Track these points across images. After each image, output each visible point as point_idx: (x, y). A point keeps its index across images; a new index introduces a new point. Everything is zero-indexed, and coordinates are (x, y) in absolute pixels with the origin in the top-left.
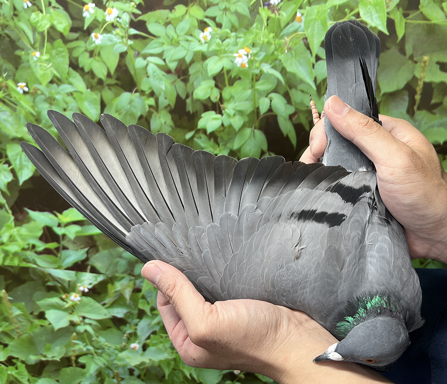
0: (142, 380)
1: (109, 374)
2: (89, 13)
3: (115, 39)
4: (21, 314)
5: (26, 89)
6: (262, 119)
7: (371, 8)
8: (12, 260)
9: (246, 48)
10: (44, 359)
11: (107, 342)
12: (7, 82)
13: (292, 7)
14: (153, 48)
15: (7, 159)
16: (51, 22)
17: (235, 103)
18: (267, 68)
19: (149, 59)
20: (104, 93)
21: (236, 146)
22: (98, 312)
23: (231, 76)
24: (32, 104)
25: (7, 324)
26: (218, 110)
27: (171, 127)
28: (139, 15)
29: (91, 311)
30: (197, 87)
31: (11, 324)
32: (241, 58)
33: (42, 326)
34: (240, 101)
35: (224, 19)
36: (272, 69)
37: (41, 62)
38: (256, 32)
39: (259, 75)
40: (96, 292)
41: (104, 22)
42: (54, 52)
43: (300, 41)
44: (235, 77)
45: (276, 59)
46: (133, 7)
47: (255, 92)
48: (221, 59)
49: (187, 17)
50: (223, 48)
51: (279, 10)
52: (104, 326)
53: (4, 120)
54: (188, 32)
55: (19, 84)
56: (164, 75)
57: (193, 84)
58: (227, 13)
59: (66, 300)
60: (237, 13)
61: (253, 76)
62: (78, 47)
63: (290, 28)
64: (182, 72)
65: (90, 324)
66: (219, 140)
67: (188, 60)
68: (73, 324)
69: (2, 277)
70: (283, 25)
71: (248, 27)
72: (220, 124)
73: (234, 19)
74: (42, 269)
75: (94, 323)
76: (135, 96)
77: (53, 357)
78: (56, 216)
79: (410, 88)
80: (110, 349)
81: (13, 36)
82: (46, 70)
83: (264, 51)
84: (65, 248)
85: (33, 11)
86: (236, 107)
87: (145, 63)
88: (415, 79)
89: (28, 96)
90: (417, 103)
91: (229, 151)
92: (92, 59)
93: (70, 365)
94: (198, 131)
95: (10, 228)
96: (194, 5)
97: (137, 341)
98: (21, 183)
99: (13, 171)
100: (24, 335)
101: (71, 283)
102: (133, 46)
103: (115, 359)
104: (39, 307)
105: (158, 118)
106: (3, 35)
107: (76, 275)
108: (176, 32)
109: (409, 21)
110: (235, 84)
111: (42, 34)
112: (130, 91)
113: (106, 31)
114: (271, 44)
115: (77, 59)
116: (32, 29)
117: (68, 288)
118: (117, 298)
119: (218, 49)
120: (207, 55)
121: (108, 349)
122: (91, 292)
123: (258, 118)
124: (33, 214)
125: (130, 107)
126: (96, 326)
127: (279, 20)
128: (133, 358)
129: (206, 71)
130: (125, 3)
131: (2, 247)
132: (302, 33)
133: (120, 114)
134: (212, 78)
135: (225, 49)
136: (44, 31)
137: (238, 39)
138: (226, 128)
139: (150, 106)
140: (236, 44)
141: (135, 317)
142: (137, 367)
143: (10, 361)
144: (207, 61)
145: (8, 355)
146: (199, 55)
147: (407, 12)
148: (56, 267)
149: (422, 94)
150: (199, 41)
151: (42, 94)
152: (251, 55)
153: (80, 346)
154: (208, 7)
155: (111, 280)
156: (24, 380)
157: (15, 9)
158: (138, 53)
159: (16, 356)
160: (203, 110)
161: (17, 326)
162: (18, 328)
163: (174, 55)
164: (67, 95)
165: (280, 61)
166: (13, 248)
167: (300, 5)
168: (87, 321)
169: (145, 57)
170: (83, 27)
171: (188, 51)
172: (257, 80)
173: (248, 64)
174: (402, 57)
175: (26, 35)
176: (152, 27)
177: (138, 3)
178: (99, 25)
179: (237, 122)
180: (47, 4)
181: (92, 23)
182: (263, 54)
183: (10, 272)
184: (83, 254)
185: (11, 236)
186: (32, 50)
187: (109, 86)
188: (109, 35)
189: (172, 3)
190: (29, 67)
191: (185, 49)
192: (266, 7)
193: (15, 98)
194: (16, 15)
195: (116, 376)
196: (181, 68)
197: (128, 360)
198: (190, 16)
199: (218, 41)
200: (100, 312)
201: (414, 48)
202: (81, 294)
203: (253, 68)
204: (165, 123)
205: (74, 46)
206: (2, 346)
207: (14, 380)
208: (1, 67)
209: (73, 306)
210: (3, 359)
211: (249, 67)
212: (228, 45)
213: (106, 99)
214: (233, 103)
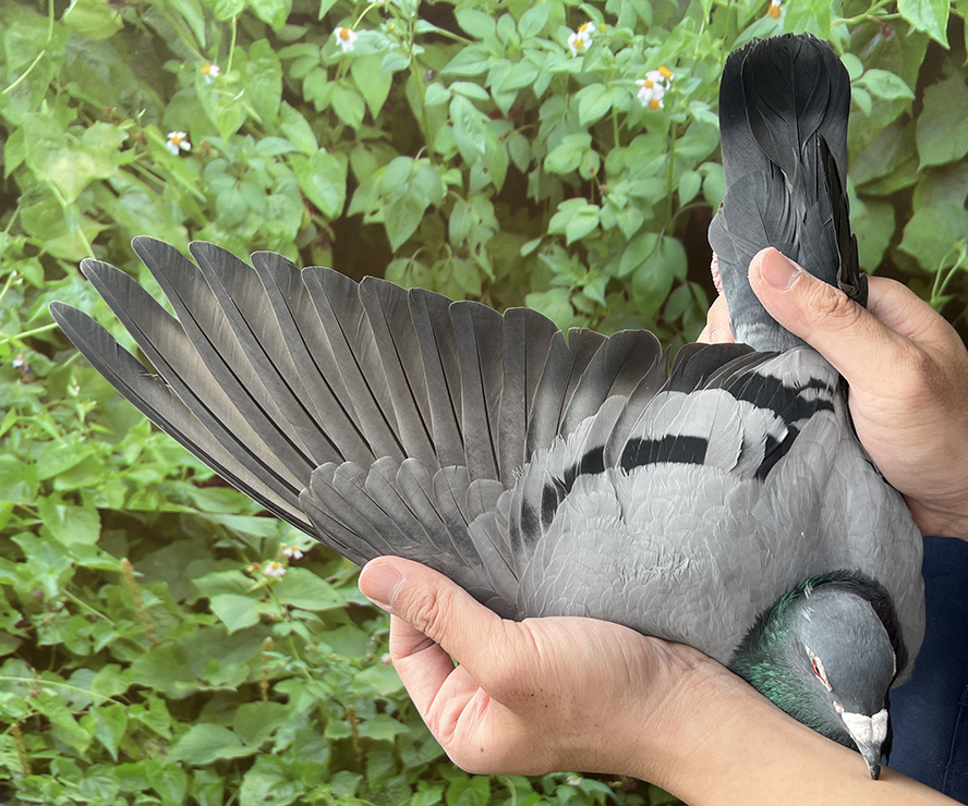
0: (402, 721)
1: (334, 715)
3: (387, 42)
4: (160, 605)
5: (186, 146)
6: (681, 216)
8: (143, 499)
9: (663, 69)
10: (203, 688)
11: (334, 652)
12: (145, 130)
14: (466, 62)
16: (247, 1)
17: (629, 182)
18: (701, 111)
19: (456, 86)
20: (354, 158)
21: (622, 271)
22: (321, 595)
23: (626, 125)
24: (197, 178)
25: (130, 624)
26: (593, 196)
27: (493, 229)
29: (307, 595)
30: (553, 148)
31: (138, 624)
32: (650, 90)
33: (201, 626)
34: (640, 178)
35: (622, 7)
36: (711, 114)
37: (221, 87)
38: (686, 36)
39: (684, 126)
40: (315, 560)
41: (364, 4)
42: (250, 67)
44: (634, 128)
47: (672, 162)
48: (608, 90)
50: (615, 66)
52: (330, 622)
53: (136, 211)
54: (543, 30)
55: (171, 135)
56: (484, 122)
57: (545, 141)
59: (253, 574)
61: (671, 127)
62: (303, 56)
63: (756, 30)
64: (525, 115)
65: (303, 620)
66: (590, 257)
67: (539, 90)
68: (266, 621)
69: (122, 533)
70: (741, 22)
71: (670, 25)
72: (596, 223)
73: (643, 7)
74: (207, 516)
75: (312, 617)
76: (421, 166)
77: (222, 684)
80: (341, 666)
81: (160, 31)
82: (230, 106)
83: (699, 77)
86: (631, 189)
87: (446, 94)
89: (189, 162)
91: (607, 279)
92: (332, 84)
93: (256, 698)
94: (548, 239)
95: (141, 434)
100: (165, 645)
101: (266, 542)
102: (424, 59)
103: (348, 684)
104: (196, 590)
105: (465, 211)
106: (140, 26)
107: (278, 527)
108: (517, 30)
110: (632, 144)
111: (225, 26)
112: (411, 153)
113: (368, 24)
114: (716, 61)
115: (300, 83)
116: (204, 15)
117: (262, 551)
119: (604, 68)
120: (581, 80)
121: (337, 666)
122: (307, 558)
123: (673, 212)
125: (410, 186)
126: (314, 622)
127: (735, 12)
128: (385, 680)
129: (576, 114)
131: (124, 473)
133: (386, 202)
134: (586, 129)
136: (231, 20)
137: (649, 50)
138: (607, 232)
139: (451, 187)
140: (643, 60)
142: (393, 697)
143: (134, 695)
144: (579, 95)
145: (131, 683)
146: (564, 81)
148: (237, 510)
150: (566, 51)
151: (222, 156)
152: (671, 82)
153: (279, 662)
156: (161, 728)
158: (434, 73)
159: (147, 685)
160: (562, 196)
161: (151, 627)
162: (152, 631)
163: (509, 79)
164: (275, 160)
166: (147, 475)
168: (295, 614)
169: (447, 82)
170: (317, 13)
171: (540, 71)
172: (680, 136)
173: (664, 103)
175: (190, 28)
176: (465, 19)
178: (351, 10)
179: (630, 221)
181: (335, 6)
182: (696, 82)
183: (139, 523)
185: (143, 452)
186: (203, 60)
187: (368, 142)
188: (372, 33)
190: (195, 98)
191: (535, 67)
193: (161, 164)
195: (349, 715)
196: (522, 108)
197: (374, 685)
199: (607, 52)
200: (323, 596)
202: (286, 562)
203: (674, 110)
204: (481, 221)
205: (296, 55)
206: (117, 667)
207: (142, 730)
208: (132, 96)
209: (268, 587)
210: (119, 690)
211: (665, 109)
212: (626, 62)
213: (358, 173)
214: (626, 181)
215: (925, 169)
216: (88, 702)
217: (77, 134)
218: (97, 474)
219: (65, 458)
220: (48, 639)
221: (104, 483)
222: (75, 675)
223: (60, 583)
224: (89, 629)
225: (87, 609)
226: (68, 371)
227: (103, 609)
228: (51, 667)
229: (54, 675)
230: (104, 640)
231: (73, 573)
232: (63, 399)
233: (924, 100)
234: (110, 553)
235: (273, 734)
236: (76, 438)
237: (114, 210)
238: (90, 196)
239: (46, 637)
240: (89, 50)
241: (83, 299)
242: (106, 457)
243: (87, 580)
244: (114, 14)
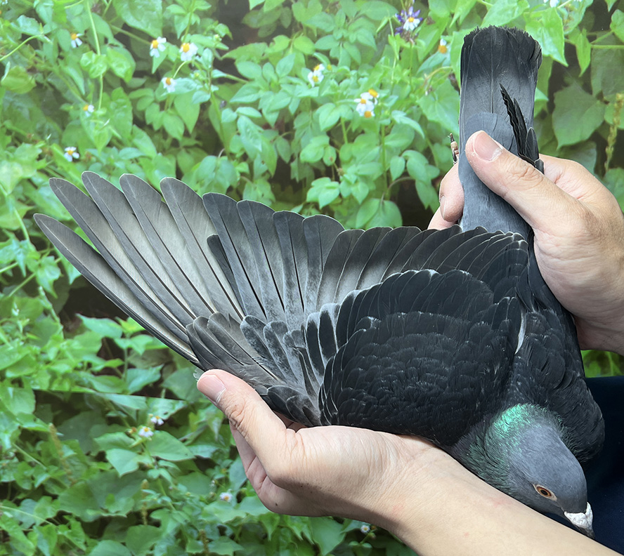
0: (237, 542)
1: (192, 533)
2: (159, 51)
3: (194, 85)
4: (75, 456)
5: (77, 156)
6: (394, 186)
7: (543, 30)
8: (61, 383)
9: (371, 92)
10: (105, 515)
11: (188, 490)
12: (51, 147)
13: (434, 33)
14: (245, 95)
15: (52, 250)
16: (108, 65)
17: (357, 165)
18: (400, 117)
19: (240, 110)
20: (179, 158)
21: (358, 224)
22: (176, 451)
23: (350, 129)
25: (56, 468)
26: (334, 176)
27: (271, 200)
28: (225, 52)
29: (168, 450)
30: (305, 147)
31: (61, 468)
32: (364, 105)
33: (102, 471)
34: (363, 163)
35: (341, 53)
36: (407, 118)
37: (96, 118)
38: (384, 69)
39: (390, 127)
40: (174, 425)
41: (179, 61)
42: (112, 105)
43: (445, 78)
44: (356, 131)
45: (413, 104)
46: (217, 40)
47: (384, 151)
48: (337, 107)
49: (290, 51)
50: (340, 91)
51: (416, 37)
52: (185, 469)
53: (48, 198)
54: (292, 71)
55: (67, 149)
56: (260, 131)
57: (299, 142)
58: (344, 45)
59: (133, 435)
60: (358, 44)
61: (381, 128)
62: (144, 97)
63: (432, 62)
64: (285, 127)
65: (166, 468)
66: (336, 216)
67: (292, 109)
68: (143, 468)
69: (49, 406)
70: (421, 58)
71: (373, 62)
72: (338, 194)
73: (354, 52)
74: (101, 395)
75: (172, 466)
76: (222, 161)
77: (117, 512)
78: (119, 323)
79: (598, 138)
80: (193, 500)
81: (58, 86)
82: (102, 129)
83: (396, 95)
84: (131, 366)
85: (84, 51)
86: (359, 171)
87: (234, 115)
88: (605, 125)
89: (78, 165)
90: (609, 158)
92: (163, 112)
93: (139, 523)
94: (307, 205)
95: (57, 341)
96: (299, 35)
97: (230, 490)
98: (71, 281)
99: (60, 266)
100: (79, 484)
101: (140, 413)
102: (218, 94)
103: (200, 514)
104: (97, 446)
105: (253, 189)
106: (46, 84)
107: (146, 402)
108: (275, 72)
109: (596, 46)
110: (356, 141)
111: (96, 81)
112: (215, 154)
113: (182, 74)
114: (406, 84)
115: (143, 113)
116: (83, 75)
117: (135, 420)
118: (200, 432)
119: (333, 93)
120: (319, 102)
121: (191, 501)
122: (167, 425)
123: (388, 184)
124: (88, 322)
125: (216, 175)
126: (174, 469)
127: (416, 52)
128: (225, 512)
129: (317, 124)
130: (207, 35)
131: (48, 366)
132: (448, 67)
133: (202, 185)
134: (325, 133)
135: (342, 94)
136: (99, 77)
137: (361, 79)
138: (345, 199)
139: (242, 174)
140: (358, 86)
141: (226, 457)
142: (230, 524)
143: (60, 519)
144: (318, 111)
145: (58, 510)
146: (308, 103)
147: (593, 34)
148: (119, 392)
149: (616, 146)
150: (308, 84)
151: (98, 161)
152: (378, 99)
153: (153, 498)
154: (319, 37)
155: (193, 408)
156: (79, 542)
157: (60, 49)
158: (226, 103)
159: (68, 511)
160: (313, 177)
161: (69, 470)
162: (70, 474)
163: (273, 104)
164: (130, 162)
165: (418, 106)
166: (62, 368)
167: (444, 29)
168: (161, 463)
169: (234, 108)
170: (151, 70)
171: (292, 97)
172: (387, 134)
173: (374, 113)
174: (587, 95)
175: (75, 84)
176: (242, 68)
177: (223, 35)
178: (171, 67)
179: (360, 191)
180: (103, 40)
181: (162, 65)
182: (394, 98)
183: (59, 400)
184: (155, 374)
185: (59, 352)
186: (84, 103)
187: (187, 148)
188: (186, 80)
189: (269, 33)
190: (80, 126)
191: (289, 95)
192: (398, 35)
193: (62, 167)
194: (61, 58)
195: (201, 537)
196: (283, 121)
197: (216, 515)
198: (296, 50)
199: (333, 82)
200: (179, 451)
201: (604, 83)
202: (153, 427)
203: (381, 117)
204: (263, 195)
205: (140, 96)
206: (49, 498)
207: (67, 543)
208: (43, 127)
209: (143, 444)
210: (51, 515)
211: (375, 117)
212: (346, 88)
213: (183, 167)
214: (354, 165)
215: (563, 148)
216: (32, 523)
217: (12, 151)
218: (31, 367)
219: (12, 356)
220: (6, 479)
221: (36, 373)
222: (23, 503)
223: (12, 439)
224: (30, 472)
225: (30, 458)
226: (11, 299)
227: (39, 458)
228: (8, 497)
229: (10, 503)
230: (41, 479)
231: (19, 433)
232: (9, 317)
233: (555, 101)
234: (41, 419)
235: (152, 549)
236: (18, 343)
237: (35, 197)
238: (20, 189)
239: (5, 476)
240: (17, 100)
241: (19, 253)
242: (36, 356)
243: (28, 438)
244: (30, 78)
